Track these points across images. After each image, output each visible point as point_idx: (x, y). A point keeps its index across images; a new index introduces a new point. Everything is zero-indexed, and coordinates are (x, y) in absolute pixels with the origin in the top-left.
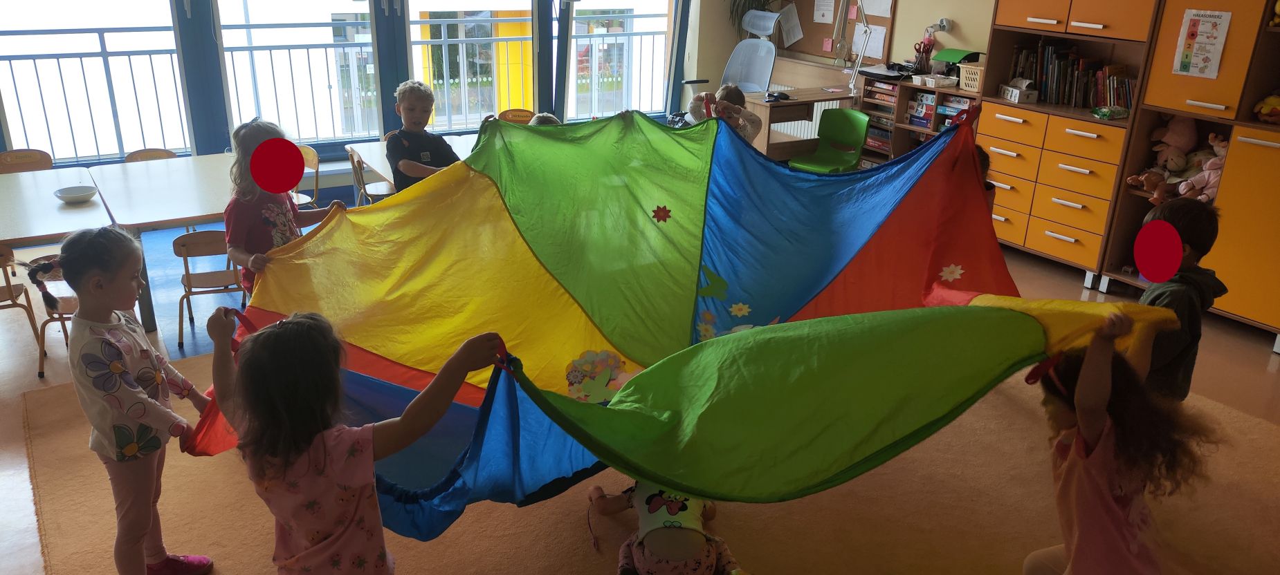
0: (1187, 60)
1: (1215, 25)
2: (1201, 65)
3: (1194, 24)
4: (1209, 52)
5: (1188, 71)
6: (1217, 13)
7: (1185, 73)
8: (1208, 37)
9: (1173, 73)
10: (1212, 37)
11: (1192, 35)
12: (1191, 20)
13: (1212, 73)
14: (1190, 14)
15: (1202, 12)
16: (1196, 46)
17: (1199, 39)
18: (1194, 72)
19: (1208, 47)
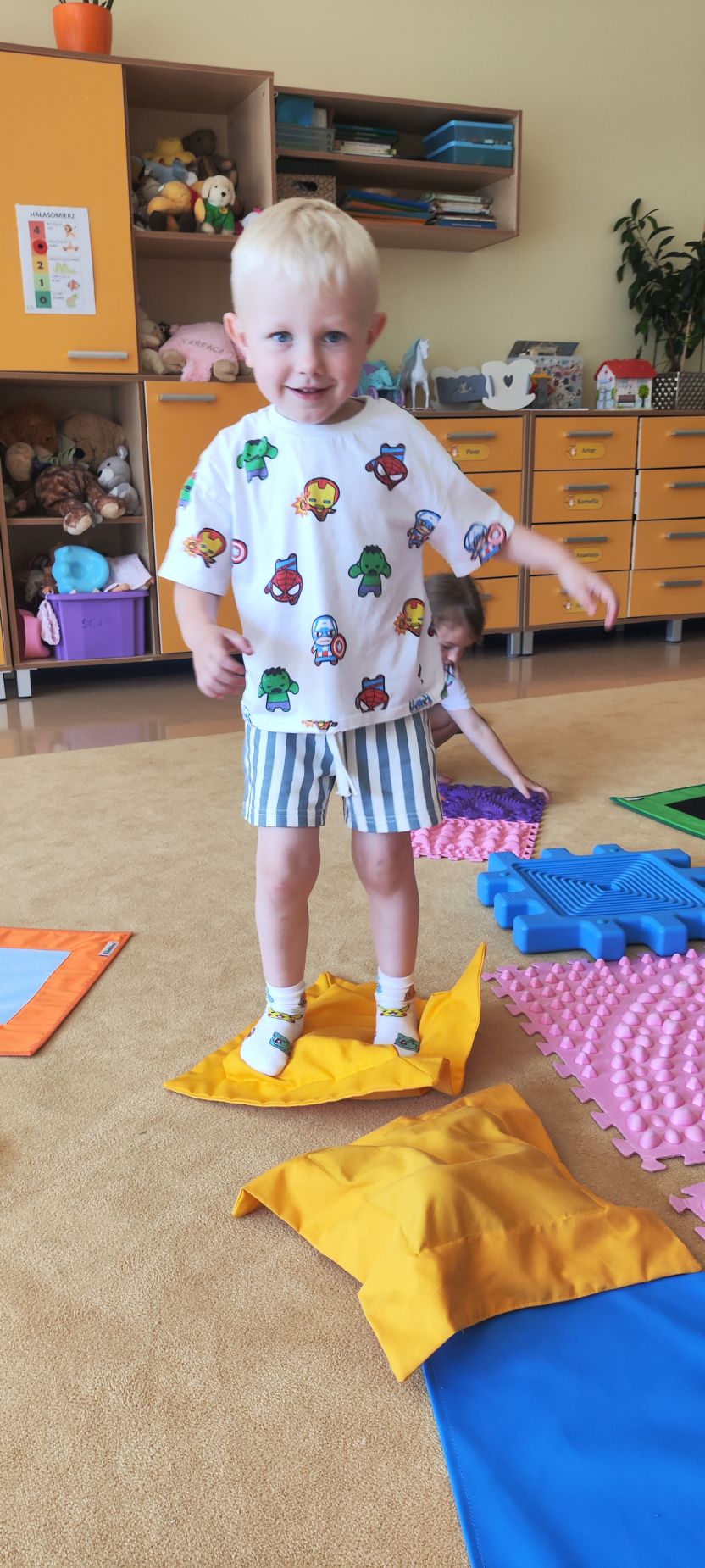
0: (42, 289)
1: (69, 230)
2: (68, 293)
3: (37, 228)
4: (74, 272)
5: (50, 306)
6: (66, 210)
7: (45, 311)
8: (65, 249)
9: (27, 311)
10: (70, 247)
11: (40, 247)
12: (31, 223)
13: (86, 305)
14: (24, 214)
15: (43, 209)
16: (51, 265)
17: (50, 252)
18: (58, 307)
19: (71, 265)
